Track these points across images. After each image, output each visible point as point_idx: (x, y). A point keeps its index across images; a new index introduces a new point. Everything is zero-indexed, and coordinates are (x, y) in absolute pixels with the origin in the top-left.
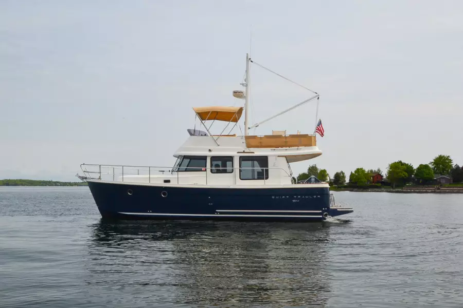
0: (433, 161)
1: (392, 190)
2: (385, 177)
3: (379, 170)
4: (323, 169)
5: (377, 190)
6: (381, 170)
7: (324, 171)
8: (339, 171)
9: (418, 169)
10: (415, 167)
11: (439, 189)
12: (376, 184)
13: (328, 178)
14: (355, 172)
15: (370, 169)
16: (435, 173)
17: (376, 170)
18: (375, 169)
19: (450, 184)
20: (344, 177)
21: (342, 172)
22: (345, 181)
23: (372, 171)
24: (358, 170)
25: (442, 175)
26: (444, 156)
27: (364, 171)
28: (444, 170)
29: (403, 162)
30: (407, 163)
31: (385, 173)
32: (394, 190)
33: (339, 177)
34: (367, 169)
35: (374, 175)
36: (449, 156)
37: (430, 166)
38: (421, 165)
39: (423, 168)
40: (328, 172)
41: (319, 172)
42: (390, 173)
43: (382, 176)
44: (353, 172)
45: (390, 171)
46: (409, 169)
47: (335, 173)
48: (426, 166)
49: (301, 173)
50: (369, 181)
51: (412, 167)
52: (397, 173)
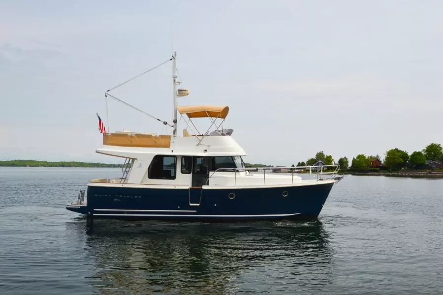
0: (426, 149)
1: (389, 174)
2: (383, 162)
3: (378, 156)
4: (329, 155)
5: (376, 174)
6: (380, 156)
7: (330, 157)
8: (343, 157)
9: (412, 155)
10: (410, 154)
11: (430, 173)
12: (375, 169)
13: (333, 163)
14: (357, 158)
15: (370, 156)
16: (427, 158)
17: (375, 157)
18: (374, 155)
19: (440, 169)
20: (347, 162)
21: (345, 158)
22: (348, 165)
23: (371, 157)
24: (359, 157)
25: (433, 160)
26: (435, 145)
27: (365, 157)
28: (435, 156)
29: (399, 149)
30: (402, 150)
31: (383, 159)
32: (391, 174)
33: (343, 162)
34: (367, 156)
35: (373, 160)
36: (439, 145)
37: (423, 153)
38: (415, 152)
39: (417, 155)
40: (333, 158)
41: (325, 157)
42: (387, 159)
43: (380, 162)
44: (355, 158)
45: (387, 157)
46: (404, 155)
47: (340, 158)
48: (419, 153)
49: (310, 158)
50: (368, 165)
51: (406, 154)
52: (394, 159)
